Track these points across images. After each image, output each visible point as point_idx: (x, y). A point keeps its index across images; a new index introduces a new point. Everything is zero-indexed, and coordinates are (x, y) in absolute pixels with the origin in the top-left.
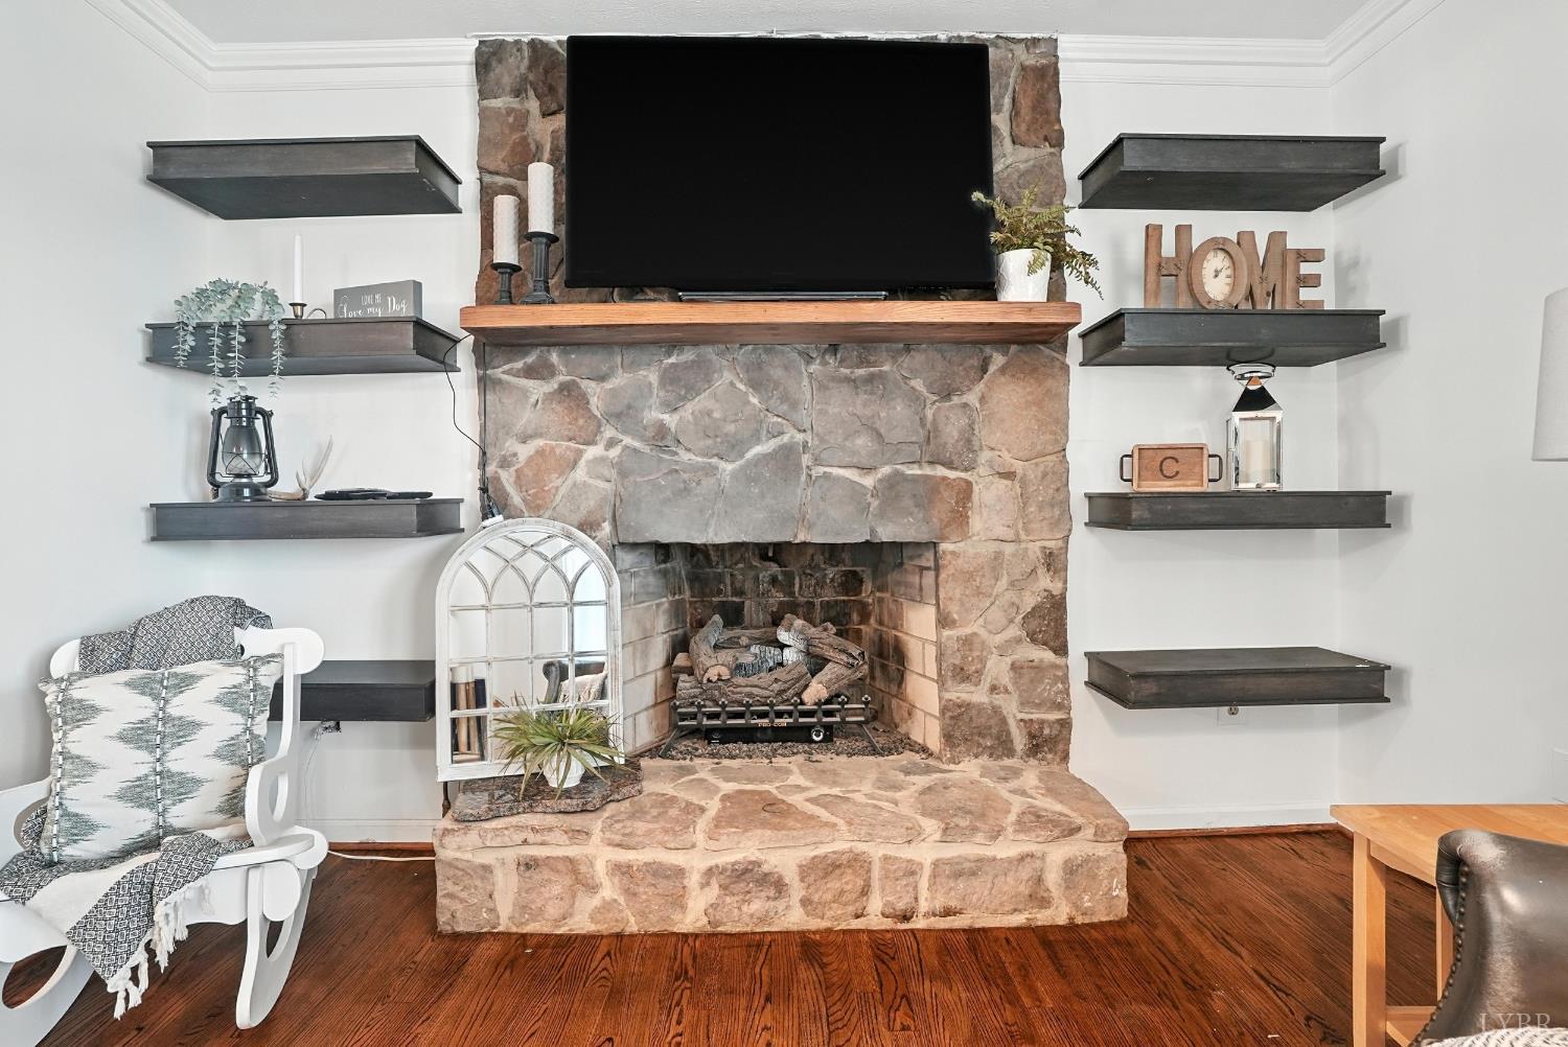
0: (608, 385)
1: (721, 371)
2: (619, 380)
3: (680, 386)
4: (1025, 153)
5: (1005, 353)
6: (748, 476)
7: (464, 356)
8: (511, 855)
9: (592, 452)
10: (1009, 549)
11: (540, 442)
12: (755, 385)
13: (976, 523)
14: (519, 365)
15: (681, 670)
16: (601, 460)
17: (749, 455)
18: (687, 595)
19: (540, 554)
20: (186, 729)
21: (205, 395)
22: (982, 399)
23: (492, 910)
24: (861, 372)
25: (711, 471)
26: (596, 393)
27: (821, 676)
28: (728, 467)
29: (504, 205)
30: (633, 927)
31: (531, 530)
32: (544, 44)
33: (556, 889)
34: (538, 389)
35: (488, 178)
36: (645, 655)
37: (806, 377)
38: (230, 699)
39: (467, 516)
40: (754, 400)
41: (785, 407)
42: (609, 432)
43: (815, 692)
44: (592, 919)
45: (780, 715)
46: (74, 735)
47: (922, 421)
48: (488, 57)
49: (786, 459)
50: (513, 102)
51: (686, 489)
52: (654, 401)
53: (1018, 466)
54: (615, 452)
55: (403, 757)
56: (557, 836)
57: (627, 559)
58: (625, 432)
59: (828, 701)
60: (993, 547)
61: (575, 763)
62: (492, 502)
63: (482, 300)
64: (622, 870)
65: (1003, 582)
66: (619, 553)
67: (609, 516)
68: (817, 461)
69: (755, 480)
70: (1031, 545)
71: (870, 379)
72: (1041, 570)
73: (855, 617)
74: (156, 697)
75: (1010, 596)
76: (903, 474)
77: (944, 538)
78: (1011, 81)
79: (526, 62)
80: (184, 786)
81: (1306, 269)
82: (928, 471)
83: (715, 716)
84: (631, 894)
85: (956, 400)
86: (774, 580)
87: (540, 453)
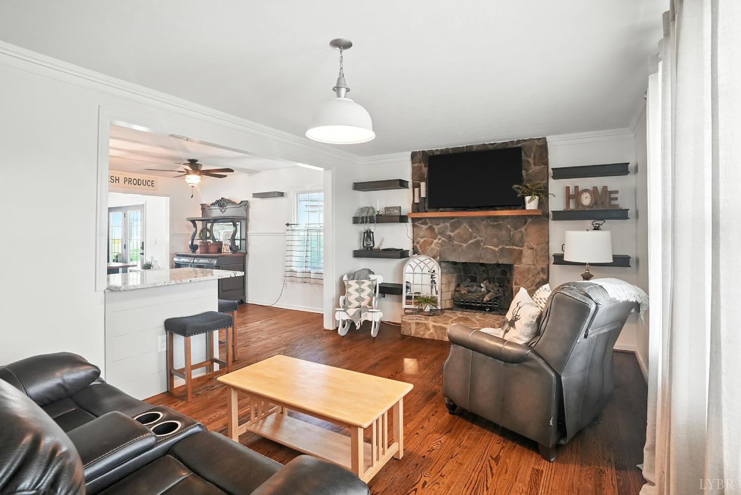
0: (439, 227)
1: (463, 223)
2: (441, 225)
3: (454, 227)
4: (537, 167)
5: (531, 218)
6: (469, 247)
7: (410, 220)
8: (414, 321)
9: (435, 241)
10: (532, 267)
11: (425, 239)
12: (471, 226)
13: (524, 260)
14: (420, 222)
15: (457, 291)
16: (437, 243)
17: (469, 243)
18: (462, 273)
19: (424, 263)
20: (363, 290)
21: (363, 228)
22: (526, 230)
23: (411, 331)
24: (495, 223)
25: (461, 246)
26: (436, 228)
27: (488, 295)
28: (465, 245)
29: (417, 190)
30: (436, 338)
31: (422, 258)
32: (425, 151)
33: (422, 329)
34: (424, 227)
35: (414, 181)
36: (449, 287)
37: (482, 226)
38: (369, 286)
39: (410, 254)
40: (470, 230)
41: (477, 232)
42: (439, 237)
43: (487, 298)
44: (429, 336)
45: (472, 303)
46: (349, 289)
47: (510, 235)
48: (414, 155)
49: (477, 244)
50: (419, 164)
51: (455, 250)
52: (449, 230)
53: (535, 246)
54: (440, 241)
55: (396, 304)
56: (423, 319)
57: (443, 265)
58: (442, 237)
59: (489, 301)
60: (528, 266)
61: (428, 306)
62: (415, 251)
63: (413, 212)
64: (434, 326)
65: (530, 275)
66: (442, 263)
67: (439, 255)
68: (484, 244)
69: (470, 248)
70: (538, 266)
71: (497, 225)
72: (541, 273)
73: (506, 282)
74: (359, 285)
75: (533, 278)
76: (505, 248)
77: (515, 264)
78: (534, 149)
79: (421, 156)
80: (363, 299)
81: (613, 196)
82: (511, 247)
83: (463, 302)
84: (436, 331)
85: (519, 230)
86: (484, 271)
87: (425, 241)
